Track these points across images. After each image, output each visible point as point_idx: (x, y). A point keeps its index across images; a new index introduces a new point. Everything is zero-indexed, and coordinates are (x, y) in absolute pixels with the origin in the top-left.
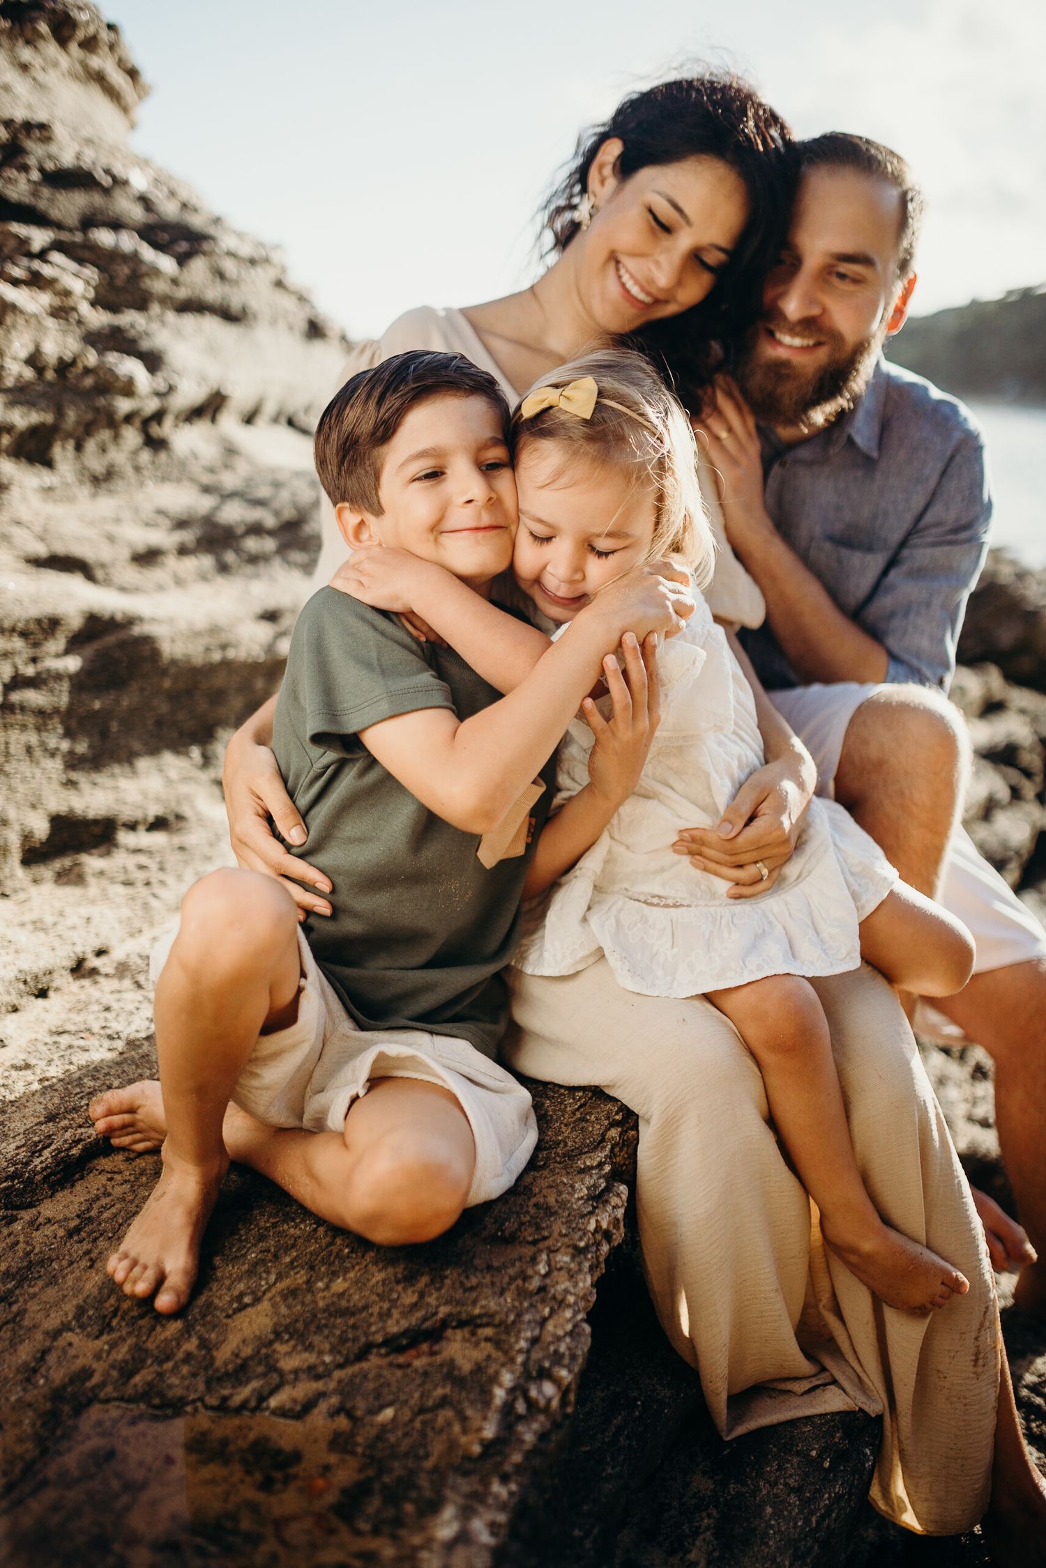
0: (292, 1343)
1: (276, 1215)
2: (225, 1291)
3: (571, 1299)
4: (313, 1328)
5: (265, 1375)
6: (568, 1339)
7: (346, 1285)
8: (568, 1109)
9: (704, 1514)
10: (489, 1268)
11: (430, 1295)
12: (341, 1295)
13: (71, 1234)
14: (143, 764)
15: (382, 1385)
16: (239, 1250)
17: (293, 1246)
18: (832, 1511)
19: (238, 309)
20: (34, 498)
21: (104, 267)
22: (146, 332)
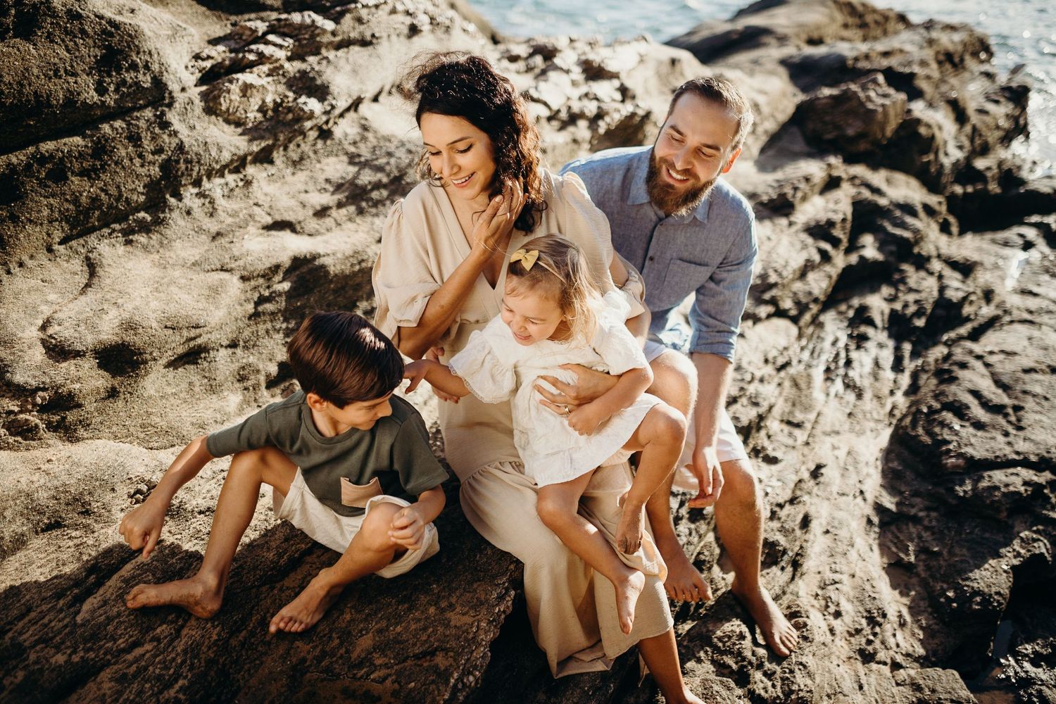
0: (379, 654)
2: (356, 627)
3: (484, 643)
4: (387, 648)
5: (369, 666)
6: (481, 659)
10: (455, 626)
11: (432, 637)
12: (399, 634)
15: (411, 673)
16: (362, 607)
19: (369, 38)
20: (263, 184)
21: (296, 35)
22: (319, 73)
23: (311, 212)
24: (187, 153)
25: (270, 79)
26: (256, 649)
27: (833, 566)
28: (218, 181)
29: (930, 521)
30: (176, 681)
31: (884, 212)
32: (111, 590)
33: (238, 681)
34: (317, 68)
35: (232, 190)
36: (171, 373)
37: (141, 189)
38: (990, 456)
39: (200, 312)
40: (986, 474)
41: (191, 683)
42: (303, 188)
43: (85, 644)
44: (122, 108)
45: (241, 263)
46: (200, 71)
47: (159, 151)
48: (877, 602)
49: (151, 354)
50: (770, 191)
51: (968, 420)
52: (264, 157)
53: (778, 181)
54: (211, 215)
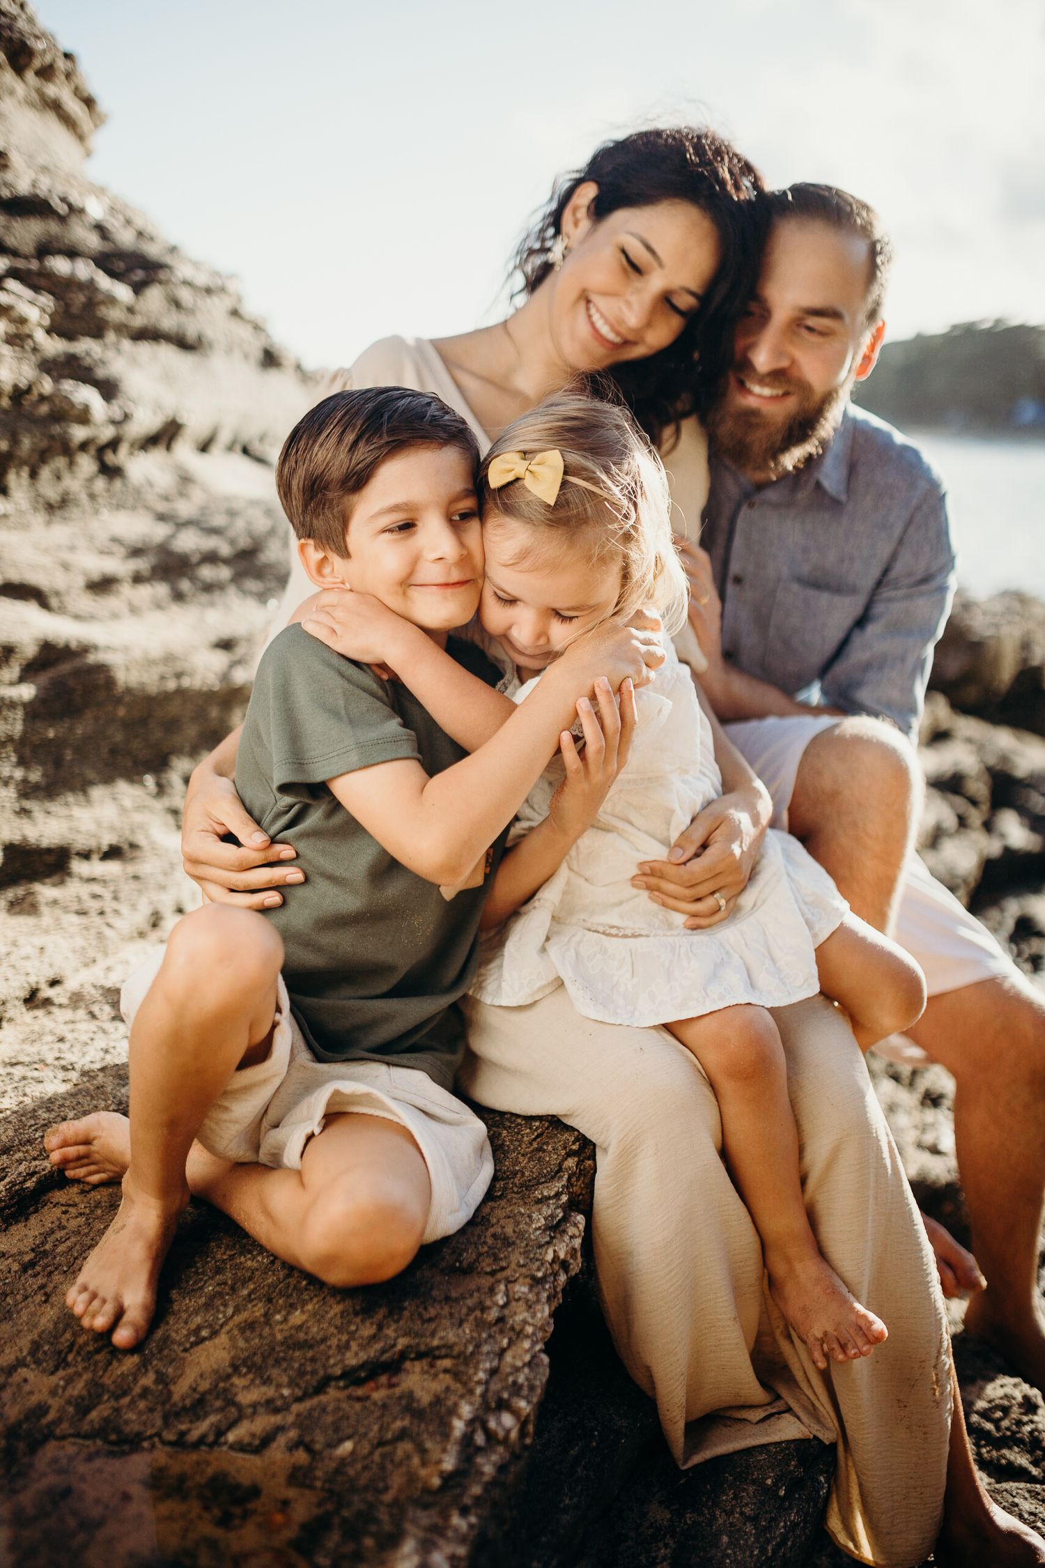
0: (250, 1376)
1: (234, 1247)
2: (182, 1325)
3: (529, 1330)
4: (271, 1361)
5: (222, 1409)
6: (526, 1370)
7: (304, 1317)
8: (525, 1139)
9: (661, 1544)
10: (448, 1299)
11: (388, 1328)
12: (299, 1328)
13: (25, 1268)
14: (97, 792)
15: (341, 1418)
16: (195, 1283)
17: (250, 1279)
18: (788, 1540)
19: (194, 338)
21: (61, 293)
22: (101, 362)
23: (80, 582)
25: (8, 348)
34: (97, 355)
42: (65, 543)
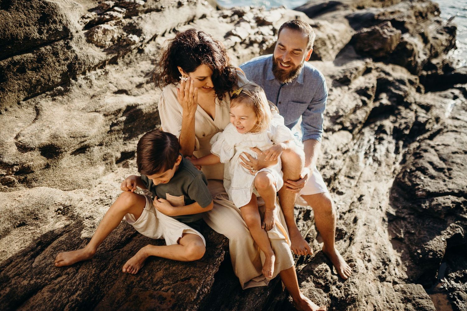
0: (166, 279)
2: (155, 267)
3: (211, 274)
4: (169, 277)
5: (161, 284)
6: (210, 281)
7: (175, 268)
10: (199, 267)
11: (189, 272)
13: (129, 254)
15: (180, 287)
19: (160, 8)
20: (114, 73)
21: (127, 7)
22: (138, 24)
24: (79, 60)
25: (116, 27)
26: (111, 277)
27: (367, 239)
28: (93, 72)
29: (411, 219)
30: (76, 291)
31: (391, 83)
32: (47, 252)
33: (104, 291)
34: (137, 22)
35: (99, 76)
36: (73, 157)
37: (59, 76)
38: (437, 190)
39: (86, 130)
40: (435, 199)
41: (83, 293)
42: (131, 75)
43: (36, 276)
44: (50, 40)
45: (104, 108)
46: (84, 24)
47: (67, 59)
48: (387, 255)
49: (64, 149)
50: (340, 74)
51: (427, 175)
52: (114, 62)
53: (343, 70)
54: (91, 87)
